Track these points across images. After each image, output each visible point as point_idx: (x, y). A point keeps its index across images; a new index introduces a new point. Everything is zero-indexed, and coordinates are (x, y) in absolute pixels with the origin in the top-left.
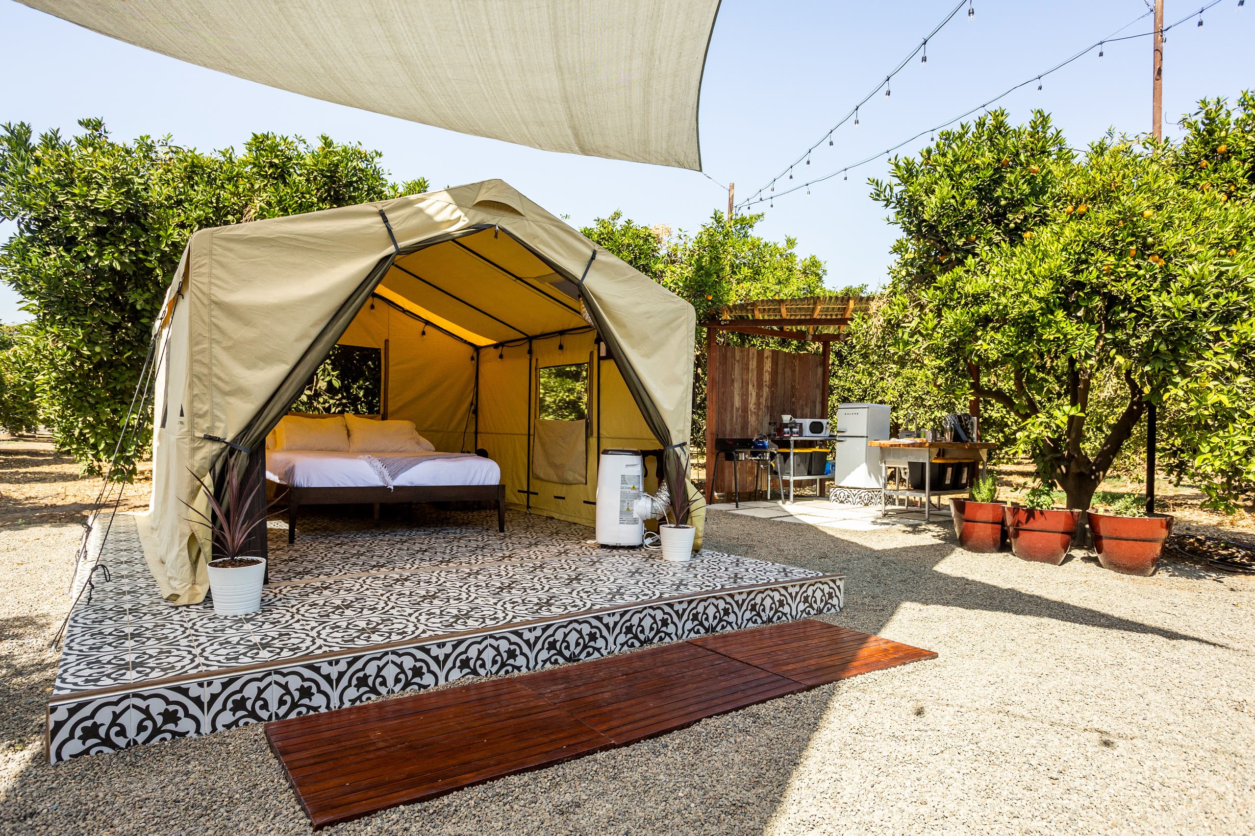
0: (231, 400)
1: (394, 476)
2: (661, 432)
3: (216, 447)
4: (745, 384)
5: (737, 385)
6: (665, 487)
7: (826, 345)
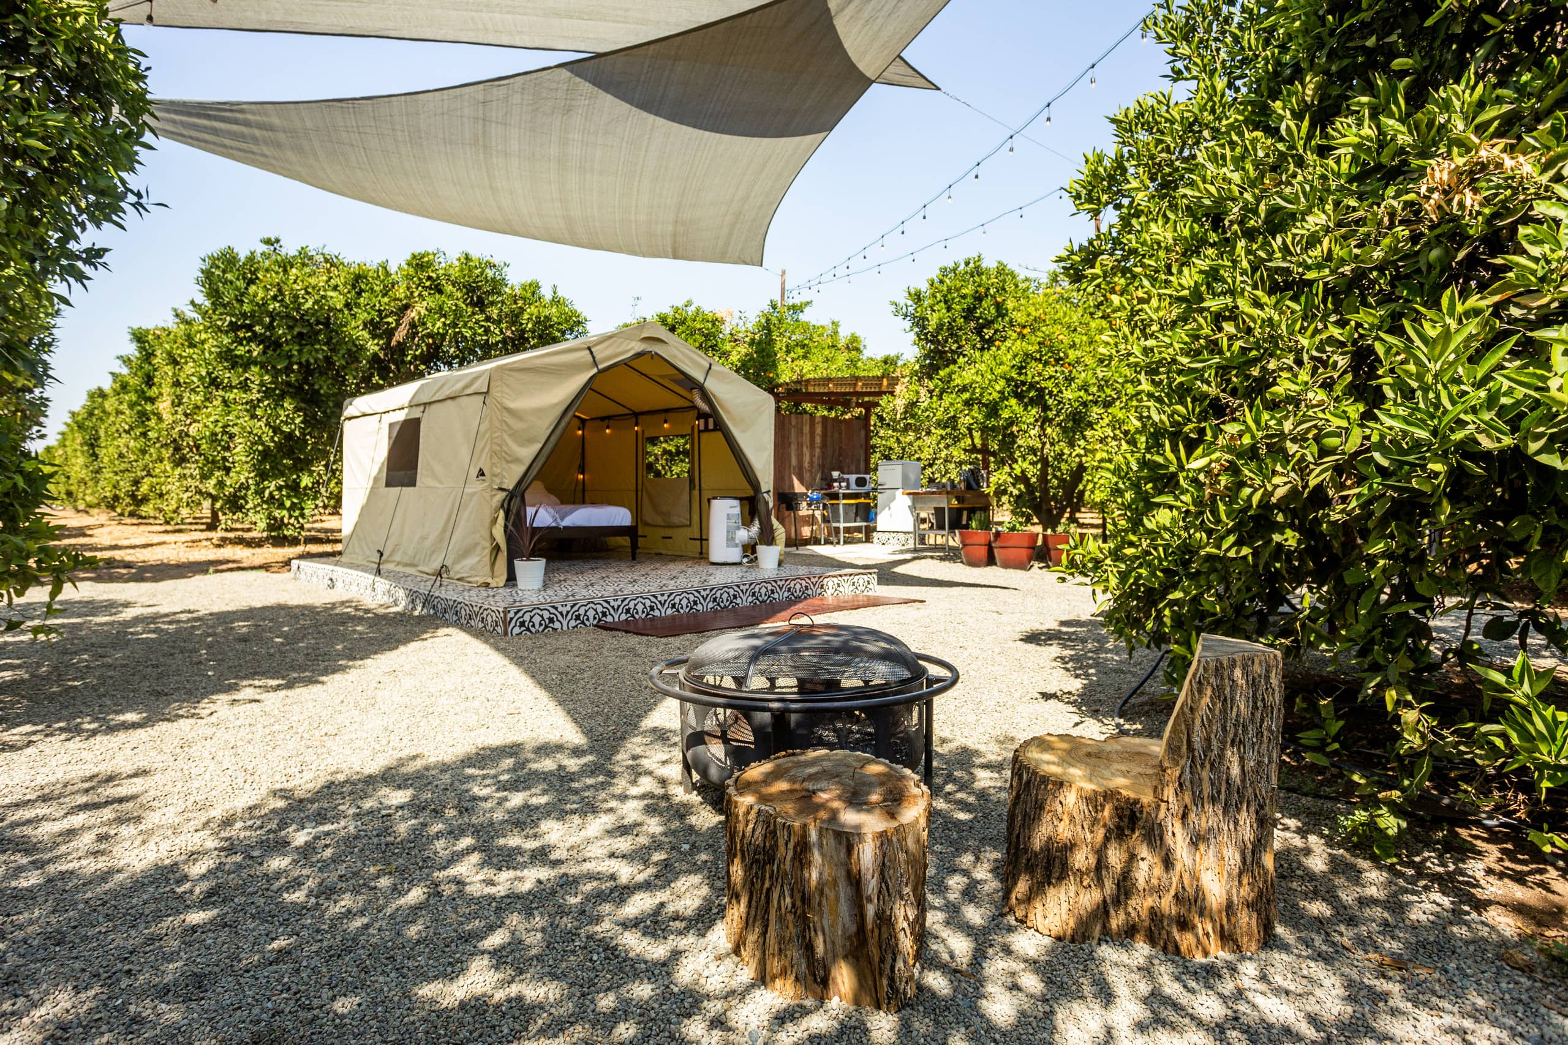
0: (512, 466)
1: (562, 519)
2: (755, 484)
3: (504, 494)
4: (800, 446)
5: (793, 447)
6: (757, 522)
7: (868, 411)
